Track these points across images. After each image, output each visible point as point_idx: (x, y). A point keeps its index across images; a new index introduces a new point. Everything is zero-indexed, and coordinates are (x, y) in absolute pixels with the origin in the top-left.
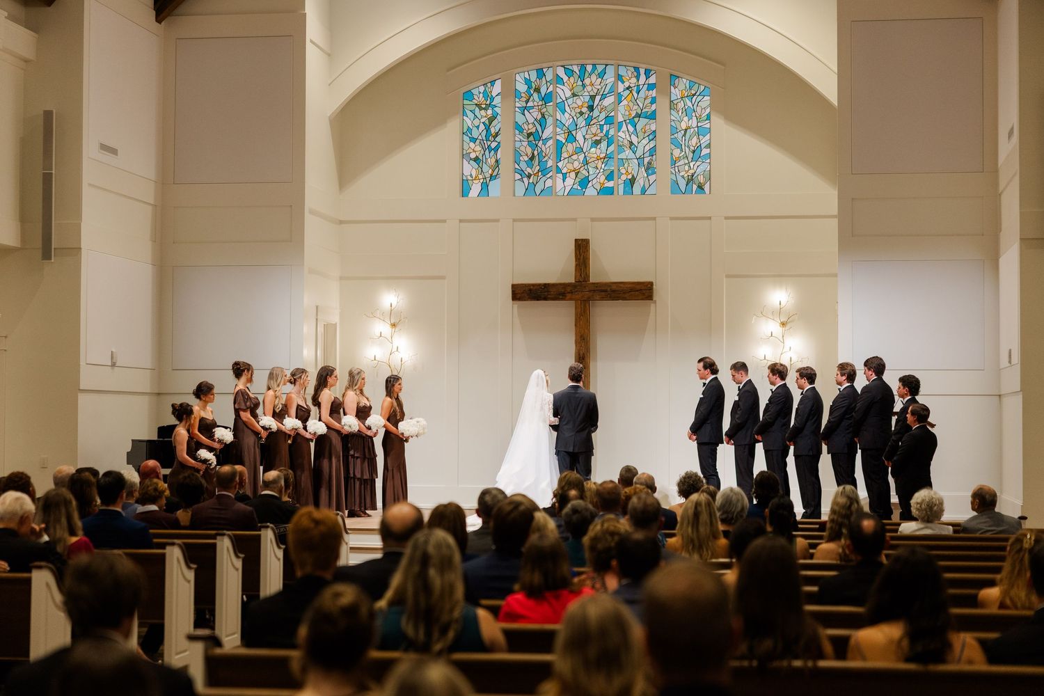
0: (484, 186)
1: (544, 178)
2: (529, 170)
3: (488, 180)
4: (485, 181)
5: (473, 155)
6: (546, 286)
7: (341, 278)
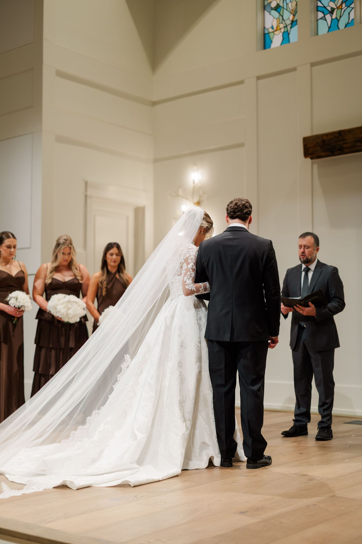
0: (286, 34)
1: (349, 9)
2: (332, 5)
3: (289, 27)
4: (286, 30)
5: (274, 5)
6: (340, 133)
7: (156, 161)
